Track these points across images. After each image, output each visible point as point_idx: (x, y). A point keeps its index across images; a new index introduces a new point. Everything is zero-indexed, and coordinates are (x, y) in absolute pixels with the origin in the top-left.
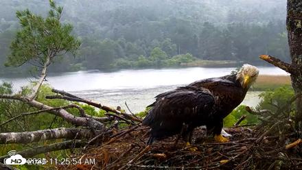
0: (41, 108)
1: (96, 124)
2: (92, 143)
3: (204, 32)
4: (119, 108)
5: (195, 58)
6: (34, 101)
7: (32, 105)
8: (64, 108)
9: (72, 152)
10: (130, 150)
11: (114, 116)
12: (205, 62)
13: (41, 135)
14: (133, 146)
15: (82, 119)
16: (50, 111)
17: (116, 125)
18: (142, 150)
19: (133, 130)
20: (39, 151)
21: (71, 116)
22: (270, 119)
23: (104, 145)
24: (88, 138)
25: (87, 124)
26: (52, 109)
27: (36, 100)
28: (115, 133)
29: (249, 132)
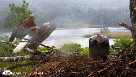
2: (41, 62)
3: (89, 12)
5: (84, 23)
10: (59, 65)
11: (51, 50)
12: (89, 25)
13: (18, 58)
17: (52, 54)
20: (17, 66)
21: (32, 51)
22: (122, 51)
23: (47, 63)
27: (15, 44)
29: (112, 57)
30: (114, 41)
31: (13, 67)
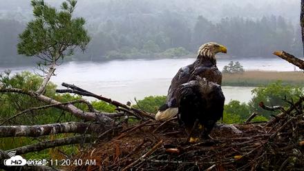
0: (49, 102)
1: (105, 119)
2: (102, 138)
4: (129, 103)
6: (42, 96)
7: (40, 100)
8: (73, 103)
9: (82, 147)
10: (142, 145)
11: (125, 111)
13: (50, 128)
14: (145, 141)
15: (91, 114)
16: (58, 106)
18: (154, 145)
19: (144, 125)
20: (48, 145)
21: (80, 111)
23: (115, 140)
24: (98, 133)
25: (97, 119)
26: (60, 105)
27: (44, 95)
28: (125, 128)
29: (261, 129)
30: (253, 92)
31: (37, 148)
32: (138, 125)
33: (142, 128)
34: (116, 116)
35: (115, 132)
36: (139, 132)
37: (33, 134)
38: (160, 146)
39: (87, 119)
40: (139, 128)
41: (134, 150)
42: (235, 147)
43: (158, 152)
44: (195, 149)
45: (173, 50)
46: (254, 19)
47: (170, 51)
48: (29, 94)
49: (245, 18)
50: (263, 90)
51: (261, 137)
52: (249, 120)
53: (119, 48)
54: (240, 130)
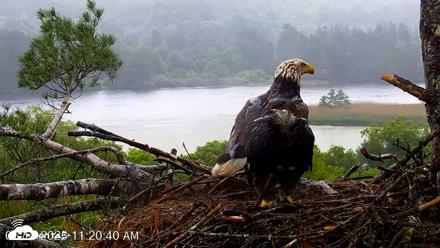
0: (60, 151)
1: (140, 175)
3: (284, 37)
4: (174, 151)
6: (50, 142)
7: (48, 148)
8: (94, 152)
9: (106, 214)
11: (168, 162)
13: (60, 188)
14: (196, 206)
15: (120, 167)
16: (73, 157)
17: (171, 176)
18: (209, 211)
19: (195, 183)
20: (58, 211)
21: (104, 163)
22: (395, 168)
24: (129, 194)
25: (129, 172)
26: (75, 154)
27: (52, 140)
28: (169, 187)
29: (364, 187)
30: (363, 133)
31: (41, 217)
32: (187, 183)
33: (193, 187)
34: (155, 169)
35: (154, 193)
36: (189, 192)
37: (34, 196)
38: (217, 212)
39: (114, 174)
40: (189, 186)
41: (180, 219)
42: (325, 213)
43: (214, 222)
44: (269, 216)
45: (247, 73)
46: (364, 29)
47: (244, 75)
48: (31, 139)
49: (351, 28)
50: (377, 130)
51: (364, 198)
52: (349, 175)
53: (170, 70)
54: (334, 189)
